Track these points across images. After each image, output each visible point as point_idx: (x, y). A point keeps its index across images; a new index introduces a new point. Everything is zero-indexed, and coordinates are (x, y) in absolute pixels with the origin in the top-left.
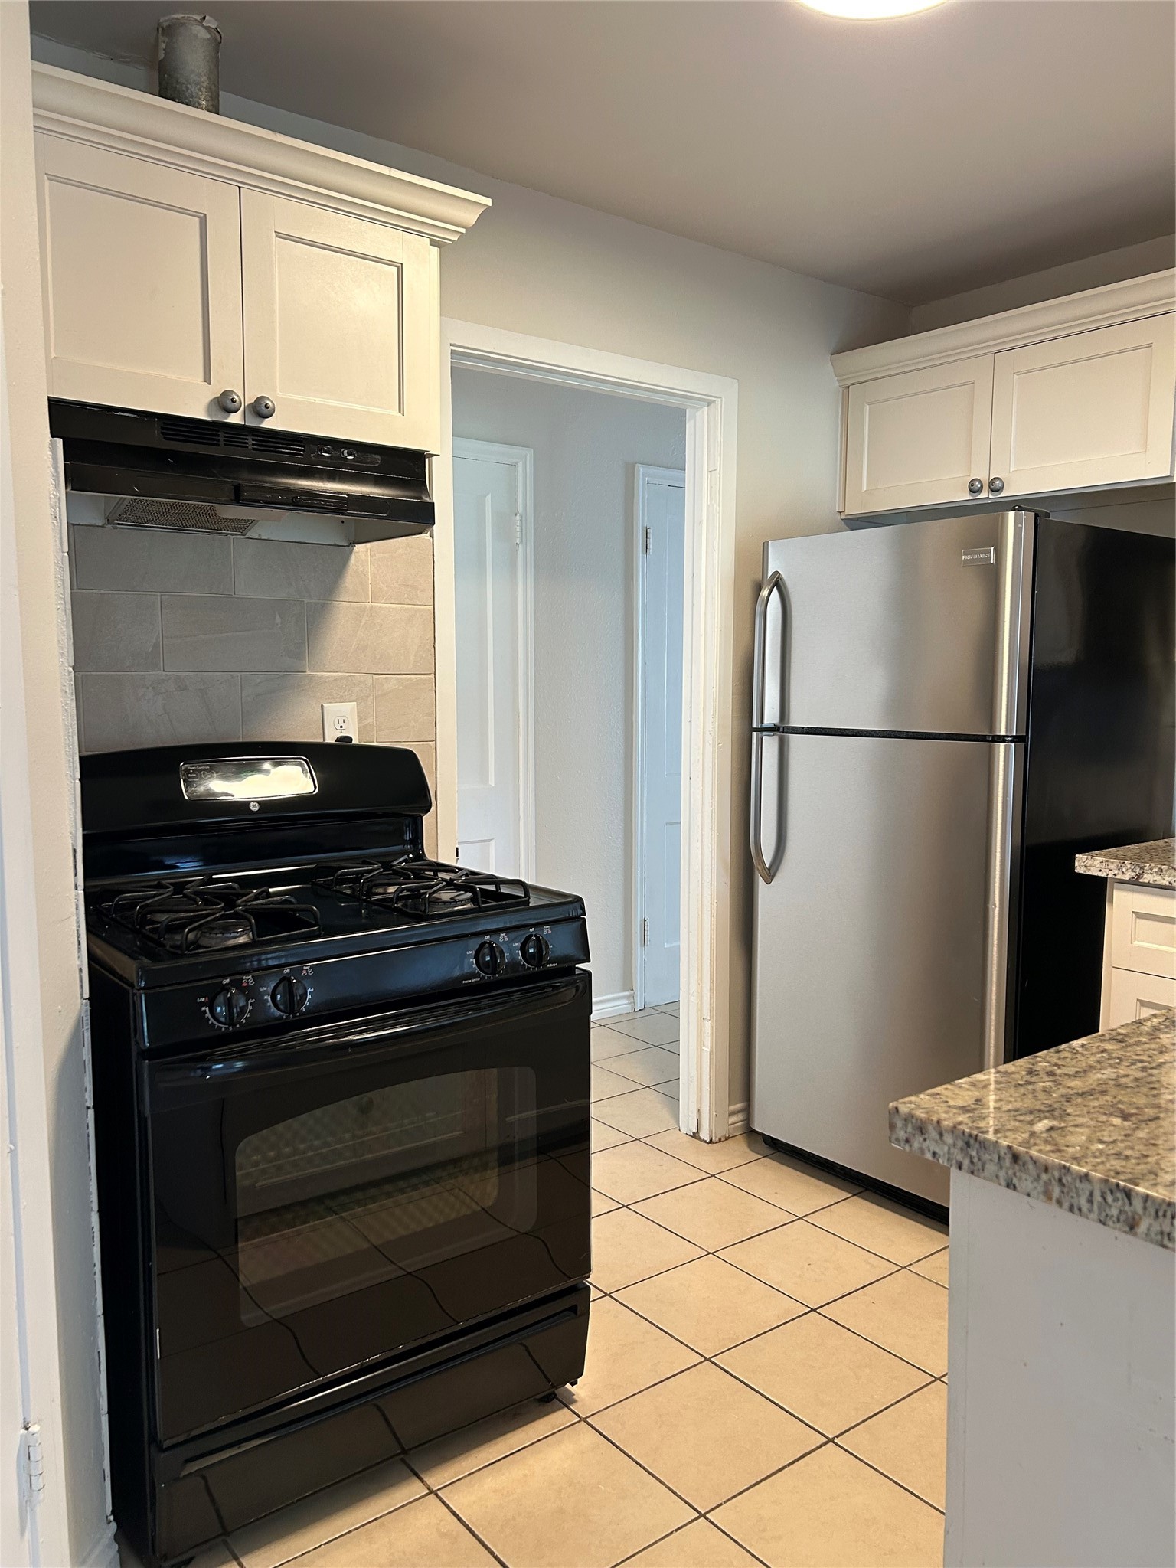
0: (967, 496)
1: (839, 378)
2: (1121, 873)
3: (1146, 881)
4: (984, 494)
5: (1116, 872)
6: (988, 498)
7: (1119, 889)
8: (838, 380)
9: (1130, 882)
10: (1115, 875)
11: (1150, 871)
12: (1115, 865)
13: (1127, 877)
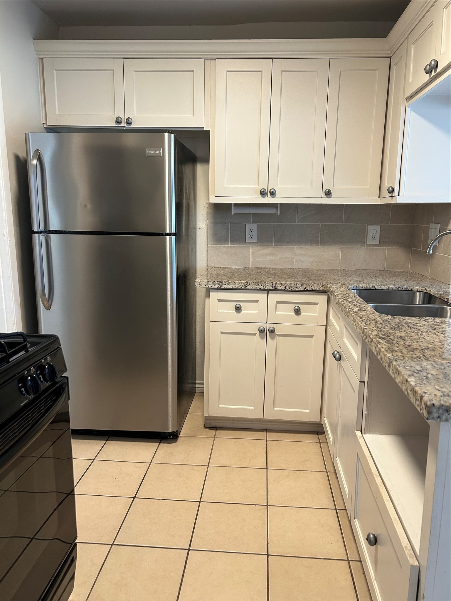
0: (114, 125)
1: (37, 53)
2: (214, 285)
3: (223, 287)
4: (123, 124)
5: (212, 285)
6: (125, 127)
7: (212, 292)
8: (36, 54)
9: (217, 288)
10: (211, 286)
11: (225, 284)
12: (211, 283)
13: (216, 287)
